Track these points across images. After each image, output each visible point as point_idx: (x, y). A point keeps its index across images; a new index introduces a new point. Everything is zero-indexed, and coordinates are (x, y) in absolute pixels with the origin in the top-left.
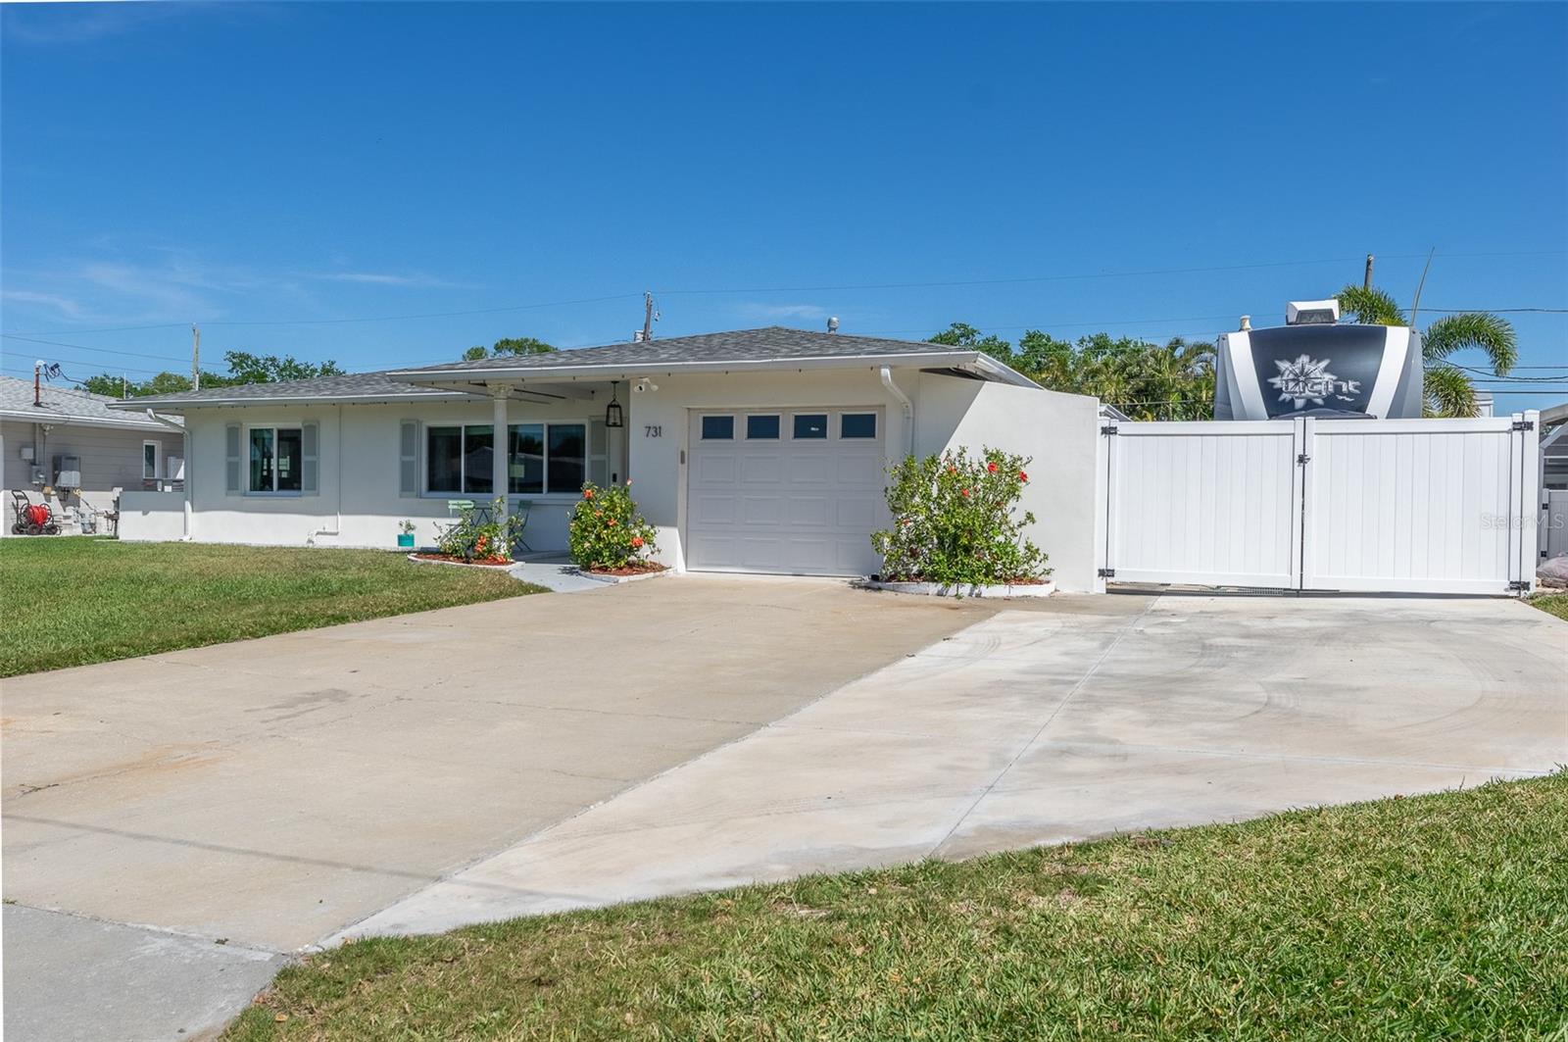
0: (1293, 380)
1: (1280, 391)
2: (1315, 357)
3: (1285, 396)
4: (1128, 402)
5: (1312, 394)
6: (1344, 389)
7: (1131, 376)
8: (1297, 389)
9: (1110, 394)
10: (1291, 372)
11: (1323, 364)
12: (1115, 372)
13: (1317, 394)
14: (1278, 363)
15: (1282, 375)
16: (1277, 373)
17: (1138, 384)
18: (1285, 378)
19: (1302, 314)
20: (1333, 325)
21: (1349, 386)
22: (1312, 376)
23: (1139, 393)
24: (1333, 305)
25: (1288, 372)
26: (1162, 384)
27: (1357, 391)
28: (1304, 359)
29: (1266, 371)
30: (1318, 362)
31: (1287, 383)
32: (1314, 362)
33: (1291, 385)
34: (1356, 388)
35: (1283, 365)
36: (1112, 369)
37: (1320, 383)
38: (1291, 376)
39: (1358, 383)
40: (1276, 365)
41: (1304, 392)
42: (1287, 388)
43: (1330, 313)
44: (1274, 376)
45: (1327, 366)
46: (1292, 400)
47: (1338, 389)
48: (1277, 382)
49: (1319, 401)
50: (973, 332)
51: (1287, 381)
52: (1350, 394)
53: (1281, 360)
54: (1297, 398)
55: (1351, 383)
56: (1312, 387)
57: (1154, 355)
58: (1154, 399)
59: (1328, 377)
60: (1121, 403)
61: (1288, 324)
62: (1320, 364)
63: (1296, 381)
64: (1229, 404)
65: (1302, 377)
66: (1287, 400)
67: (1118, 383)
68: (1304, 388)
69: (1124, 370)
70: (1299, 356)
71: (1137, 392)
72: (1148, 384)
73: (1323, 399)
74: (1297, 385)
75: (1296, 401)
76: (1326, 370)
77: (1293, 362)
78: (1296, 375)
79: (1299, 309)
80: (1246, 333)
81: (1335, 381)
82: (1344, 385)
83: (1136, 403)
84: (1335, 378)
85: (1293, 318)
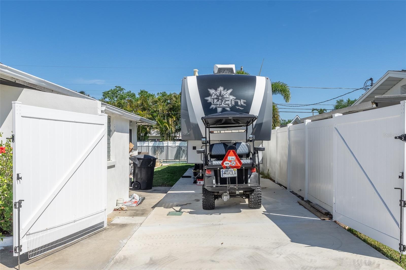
0: (216, 98)
1: (210, 104)
2: (226, 88)
3: (213, 106)
4: (167, 113)
5: (225, 105)
6: (239, 104)
7: (168, 103)
8: (218, 103)
9: (160, 110)
10: (215, 94)
11: (230, 91)
12: (162, 102)
13: (227, 106)
14: (209, 90)
15: (211, 96)
16: (209, 95)
17: (170, 106)
18: (212, 97)
19: (220, 70)
20: (234, 74)
21: (241, 102)
22: (225, 97)
23: (171, 109)
24: (233, 66)
25: (214, 95)
26: (178, 106)
27: (245, 105)
28: (221, 88)
29: (204, 94)
30: (227, 90)
31: (213, 100)
32: (226, 90)
33: (215, 101)
34: (244, 103)
35: (212, 91)
36: (161, 101)
37: (228, 100)
38: (215, 97)
39: (245, 101)
40: (208, 91)
41: (221, 104)
42: (213, 102)
43: (231, 70)
44: (208, 96)
45: (231, 92)
46: (216, 108)
47: (236, 103)
48: (209, 99)
49: (228, 109)
50: (122, 89)
51: (213, 99)
52: (242, 106)
53: (210, 89)
54: (218, 107)
55: (242, 101)
56: (225, 102)
57: (175, 97)
58: (175, 112)
59: (232, 97)
60: (165, 113)
61: (214, 73)
62: (228, 91)
63: (218, 99)
64: (187, 110)
65: (220, 97)
66: (214, 108)
67: (163, 105)
68: (221, 103)
69: (166, 101)
70: (219, 87)
71: (170, 109)
72: (173, 106)
73: (230, 108)
74: (218, 101)
75: (218, 108)
76: (231, 94)
77: (216, 90)
78: (218, 96)
79: (219, 67)
80: (196, 76)
81: (235, 99)
82: (239, 101)
83: (170, 113)
84: (235, 98)
85: (216, 71)
